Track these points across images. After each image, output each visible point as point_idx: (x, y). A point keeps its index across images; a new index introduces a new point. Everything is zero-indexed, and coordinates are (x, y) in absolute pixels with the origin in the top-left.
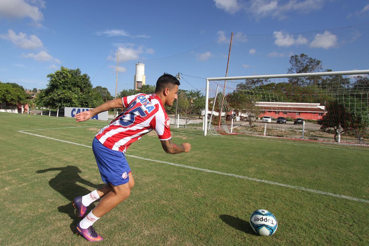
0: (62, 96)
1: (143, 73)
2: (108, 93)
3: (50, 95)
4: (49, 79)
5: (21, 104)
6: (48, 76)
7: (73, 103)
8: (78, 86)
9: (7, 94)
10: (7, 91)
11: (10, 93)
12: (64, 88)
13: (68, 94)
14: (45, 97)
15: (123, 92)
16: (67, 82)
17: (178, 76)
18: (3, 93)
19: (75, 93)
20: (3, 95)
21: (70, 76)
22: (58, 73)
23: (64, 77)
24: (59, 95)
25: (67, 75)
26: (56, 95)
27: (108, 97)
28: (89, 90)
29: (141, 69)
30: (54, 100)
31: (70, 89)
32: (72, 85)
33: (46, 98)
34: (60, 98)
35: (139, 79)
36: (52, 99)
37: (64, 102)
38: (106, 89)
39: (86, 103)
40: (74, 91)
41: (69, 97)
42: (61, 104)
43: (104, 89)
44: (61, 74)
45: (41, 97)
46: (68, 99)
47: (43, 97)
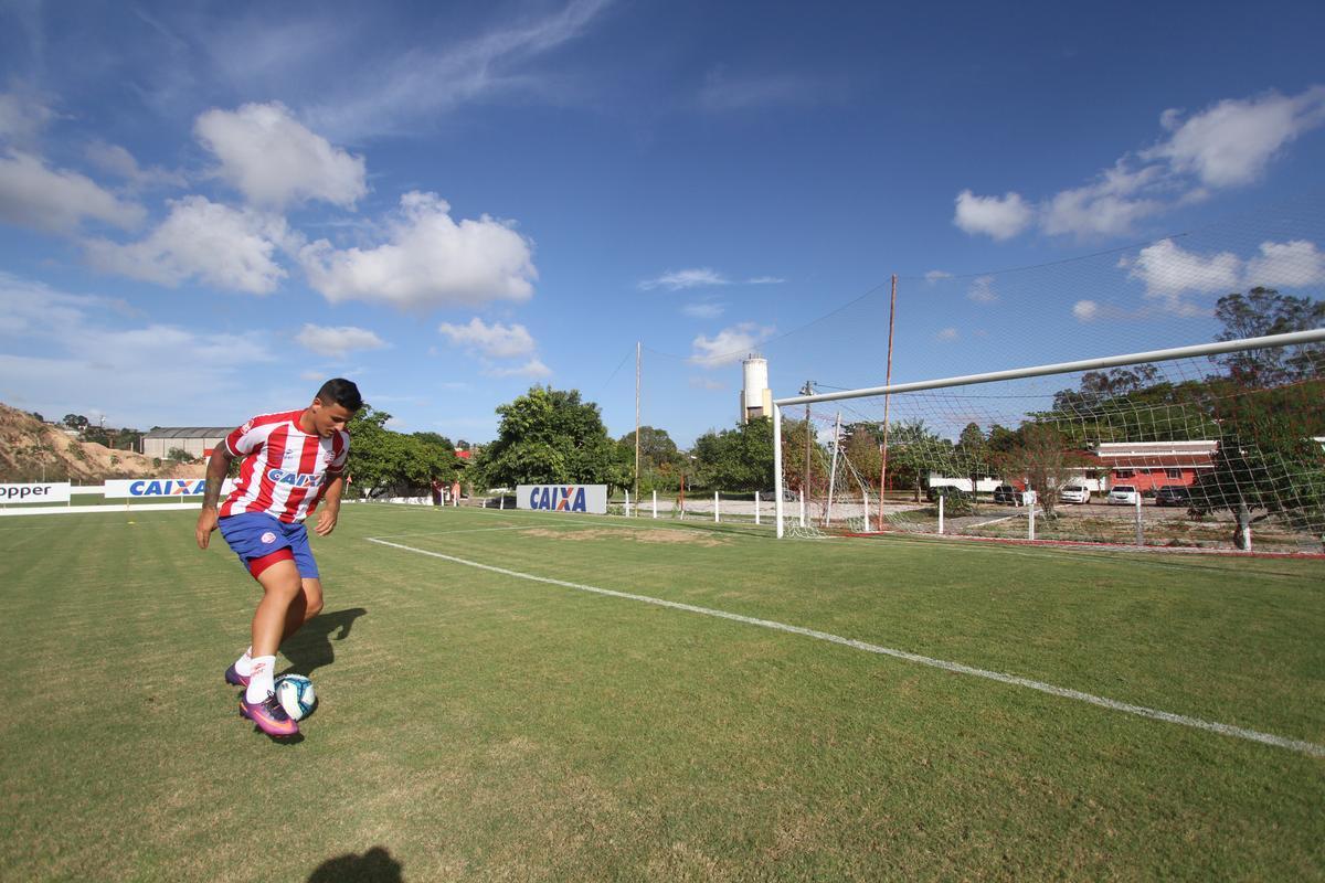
0: (526, 460)
1: (765, 384)
2: (670, 442)
3: (502, 457)
4: (500, 417)
5: (442, 484)
6: (498, 411)
7: (555, 475)
8: (571, 432)
9: (408, 460)
10: (406, 453)
11: (413, 458)
12: (534, 439)
13: (542, 452)
14: (489, 462)
15: (704, 439)
16: (541, 423)
17: (807, 389)
18: (397, 459)
19: (560, 450)
20: (399, 463)
21: (549, 408)
22: (521, 403)
23: (533, 414)
24: (520, 457)
25: (541, 407)
26: (514, 457)
27: (668, 455)
28: (596, 441)
29: (758, 373)
30: (509, 469)
31: (547, 438)
32: (553, 429)
33: (492, 464)
34: (524, 464)
35: (753, 401)
36: (505, 467)
37: (533, 474)
38: (665, 433)
39: (587, 472)
40: (558, 445)
41: (543, 461)
42: (527, 479)
43: (660, 433)
44: (528, 405)
45: (481, 464)
46: (542, 465)
47: (486, 462)
